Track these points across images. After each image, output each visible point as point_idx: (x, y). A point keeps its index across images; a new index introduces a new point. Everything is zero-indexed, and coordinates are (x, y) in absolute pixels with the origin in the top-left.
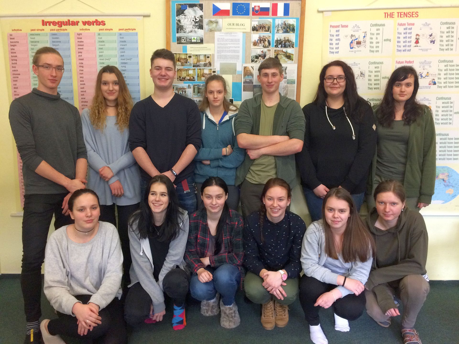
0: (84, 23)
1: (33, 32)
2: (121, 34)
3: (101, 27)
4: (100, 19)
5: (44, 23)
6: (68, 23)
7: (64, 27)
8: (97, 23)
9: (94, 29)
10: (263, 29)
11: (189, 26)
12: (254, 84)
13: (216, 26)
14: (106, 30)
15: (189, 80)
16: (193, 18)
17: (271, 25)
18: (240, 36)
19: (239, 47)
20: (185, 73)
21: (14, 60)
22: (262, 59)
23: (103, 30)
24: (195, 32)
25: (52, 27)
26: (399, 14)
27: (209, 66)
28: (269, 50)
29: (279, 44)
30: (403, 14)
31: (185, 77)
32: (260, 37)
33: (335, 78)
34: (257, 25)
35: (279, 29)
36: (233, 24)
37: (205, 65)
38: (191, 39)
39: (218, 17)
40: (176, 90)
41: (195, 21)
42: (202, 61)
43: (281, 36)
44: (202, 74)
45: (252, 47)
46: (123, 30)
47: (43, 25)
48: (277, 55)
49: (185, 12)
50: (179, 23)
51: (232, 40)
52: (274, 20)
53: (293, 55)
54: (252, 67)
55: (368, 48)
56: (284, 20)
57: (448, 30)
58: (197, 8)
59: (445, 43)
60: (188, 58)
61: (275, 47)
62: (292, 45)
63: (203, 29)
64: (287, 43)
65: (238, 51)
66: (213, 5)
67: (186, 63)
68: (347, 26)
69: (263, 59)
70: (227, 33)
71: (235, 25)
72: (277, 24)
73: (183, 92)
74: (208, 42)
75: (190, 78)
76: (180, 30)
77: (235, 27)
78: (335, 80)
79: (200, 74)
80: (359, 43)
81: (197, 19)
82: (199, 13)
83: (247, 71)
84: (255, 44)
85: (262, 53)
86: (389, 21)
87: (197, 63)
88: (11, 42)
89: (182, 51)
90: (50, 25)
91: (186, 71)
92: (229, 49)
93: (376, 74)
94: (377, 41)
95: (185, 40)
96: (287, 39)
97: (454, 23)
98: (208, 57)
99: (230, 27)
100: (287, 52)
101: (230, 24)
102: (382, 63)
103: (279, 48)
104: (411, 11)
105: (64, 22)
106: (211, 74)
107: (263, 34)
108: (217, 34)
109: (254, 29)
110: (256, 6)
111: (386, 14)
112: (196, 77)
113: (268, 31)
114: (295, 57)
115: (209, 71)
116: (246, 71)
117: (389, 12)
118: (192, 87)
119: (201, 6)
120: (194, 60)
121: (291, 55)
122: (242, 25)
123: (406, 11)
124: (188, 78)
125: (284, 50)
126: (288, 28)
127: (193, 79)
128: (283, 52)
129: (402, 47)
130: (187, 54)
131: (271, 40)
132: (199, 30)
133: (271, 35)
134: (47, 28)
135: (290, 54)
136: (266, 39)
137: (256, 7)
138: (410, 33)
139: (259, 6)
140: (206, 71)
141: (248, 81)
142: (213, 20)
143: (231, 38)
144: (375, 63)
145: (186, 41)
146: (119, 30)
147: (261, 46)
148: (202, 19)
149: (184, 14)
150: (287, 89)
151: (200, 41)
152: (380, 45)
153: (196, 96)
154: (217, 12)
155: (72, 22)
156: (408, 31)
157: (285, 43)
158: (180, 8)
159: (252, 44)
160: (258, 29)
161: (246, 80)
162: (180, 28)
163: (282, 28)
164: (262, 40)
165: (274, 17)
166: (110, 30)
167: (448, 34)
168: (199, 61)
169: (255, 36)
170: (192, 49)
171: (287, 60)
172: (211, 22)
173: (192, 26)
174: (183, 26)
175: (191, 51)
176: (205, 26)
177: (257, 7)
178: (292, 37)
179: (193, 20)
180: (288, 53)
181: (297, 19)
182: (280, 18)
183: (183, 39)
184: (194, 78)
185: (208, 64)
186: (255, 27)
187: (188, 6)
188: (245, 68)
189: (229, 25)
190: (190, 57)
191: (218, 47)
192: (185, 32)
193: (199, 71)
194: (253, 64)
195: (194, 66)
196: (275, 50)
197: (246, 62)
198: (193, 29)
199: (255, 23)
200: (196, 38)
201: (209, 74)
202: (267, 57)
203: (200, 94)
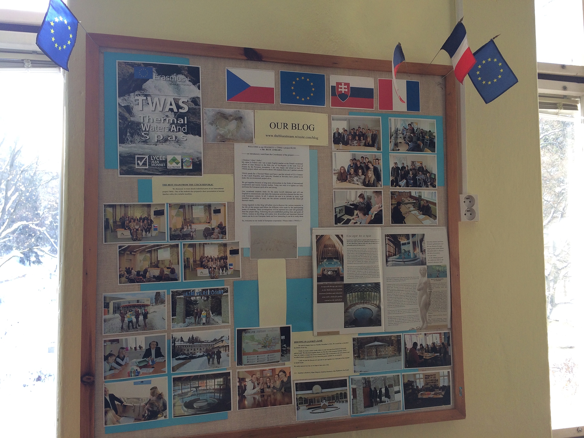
11: (159, 125)
12: (346, 281)
13: (238, 127)
15: (159, 278)
16: (171, 104)
17: (378, 131)
18: (304, 157)
19: (301, 185)
20: (144, 260)
22: (361, 215)
24: (178, 141)
27: (221, 236)
28: (378, 193)
31: (146, 271)
32: (355, 159)
34: (345, 130)
35: (399, 141)
36: (285, 126)
37: (208, 233)
38: (165, 161)
39: (243, 104)
40: (115, 312)
41: (175, 113)
42: (200, 223)
43: (404, 158)
44: (198, 258)
45: (336, 184)
48: (399, 204)
49: (145, 85)
50: (127, 115)
51: (282, 166)
52: (385, 118)
53: (435, 204)
54: (337, 236)
56: (410, 120)
58: (181, 77)
61: (392, 185)
62: (430, 182)
63: (200, 136)
65: (299, 196)
66: (228, 72)
69: (365, 215)
70: (268, 148)
71: (289, 126)
72: (393, 130)
73: (137, 318)
74: (215, 171)
75: (162, 272)
76: (132, 135)
77: (290, 132)
79: (191, 261)
81: (181, 108)
82: (189, 90)
83: (325, 246)
84: (343, 177)
85: (361, 200)
87: (183, 228)
89: (136, 196)
91: (150, 252)
92: (274, 190)
95: (144, 164)
96: (418, 165)
98: (217, 211)
99: (276, 131)
100: (420, 196)
101: (276, 125)
103: (402, 189)
106: (226, 258)
107: (361, 152)
108: (240, 150)
110: (341, 84)
112: (180, 270)
113: (373, 145)
114: (439, 211)
115: (219, 251)
116: (322, 246)
118: (168, 299)
119: (193, 74)
120: (173, 222)
122: (309, 127)
124: (156, 272)
125: (413, 194)
127: (171, 276)
128: (411, 197)
130: (149, 206)
132: (190, 136)
133: (380, 155)
136: (370, 166)
137: (340, 86)
139: (348, 85)
140: (212, 251)
141: (329, 273)
142: (229, 111)
143: (278, 159)
145: (150, 165)
148: (197, 107)
149: (144, 90)
151: (191, 168)
153: (181, 324)
154: (240, 91)
158: (132, 75)
159: (335, 177)
161: (325, 273)
162: (130, 129)
163: (404, 138)
165: (384, 111)
168: (188, 222)
169: (343, 158)
170: (170, 188)
171: (422, 217)
172: (224, 116)
173: (167, 125)
174: (139, 124)
175: (165, 193)
176: (207, 127)
177: (343, 86)
178: (430, 160)
179: (172, 110)
180: (423, 200)
181: (438, 119)
182: (399, 114)
183: (140, 159)
184: (173, 271)
185: (217, 230)
186: (339, 133)
187: (154, 69)
188: (320, 239)
189: (273, 126)
190: (160, 213)
191: (245, 185)
192: (145, 142)
193: (191, 249)
194: (341, 230)
195: (173, 237)
196: (393, 193)
197: (321, 226)
198: (170, 134)
199: (341, 126)
200: (179, 158)
201: (220, 259)
202: (374, 211)
203: (192, 319)
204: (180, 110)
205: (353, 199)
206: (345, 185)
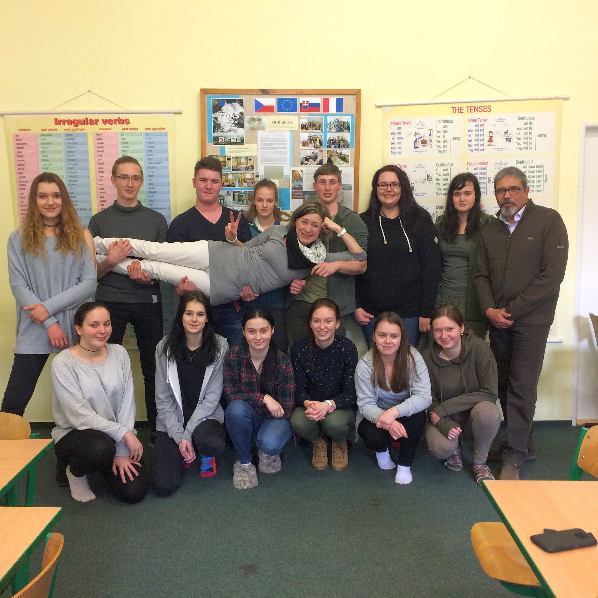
0: (105, 122)
1: (44, 132)
2: (148, 134)
3: (125, 126)
4: (123, 117)
5: (57, 122)
6: (86, 122)
7: (80, 126)
8: (120, 121)
9: (117, 128)
10: (313, 127)
11: (228, 125)
12: (304, 190)
13: (259, 124)
14: (130, 129)
15: (228, 186)
16: (232, 116)
17: (322, 123)
18: (287, 135)
19: (286, 148)
21: (22, 165)
22: (312, 161)
23: (127, 129)
24: (235, 131)
25: (67, 126)
26: (469, 108)
27: (252, 170)
28: (321, 151)
29: (333, 144)
30: (473, 108)
31: (224, 183)
32: (310, 136)
33: (389, 184)
34: (306, 123)
35: (332, 127)
36: (279, 122)
37: (247, 169)
38: (230, 139)
39: (261, 113)
41: (234, 119)
42: (244, 164)
43: (334, 135)
44: (243, 179)
45: (301, 147)
46: (150, 129)
47: (56, 124)
48: (331, 156)
49: (222, 108)
50: (216, 121)
51: (278, 140)
52: (325, 117)
53: (349, 156)
54: (301, 170)
55: (435, 148)
57: (525, 126)
58: (236, 103)
59: (522, 141)
60: (226, 161)
61: (328, 147)
62: (347, 146)
63: (243, 128)
64: (342, 143)
65: (285, 153)
66: (255, 100)
67: (225, 166)
68: (410, 123)
69: (314, 161)
70: (272, 132)
71: (281, 123)
72: (329, 122)
73: (221, 200)
74: (250, 142)
75: (229, 183)
76: (218, 129)
77: (281, 125)
78: (389, 186)
79: (240, 180)
80: (424, 142)
81: (236, 117)
82: (239, 109)
83: (296, 175)
84: (304, 144)
85: (313, 155)
86: (457, 117)
87: (237, 166)
88: (17, 144)
89: (219, 152)
90: (64, 124)
92: (274, 150)
93: (445, 177)
94: (445, 139)
95: (222, 141)
96: (341, 138)
97: (533, 118)
98: (250, 160)
99: (275, 125)
100: (341, 153)
102: (452, 165)
103: (333, 149)
104: (483, 104)
105: (80, 120)
106: (254, 179)
107: (313, 133)
108: (260, 133)
109: (303, 127)
110: (304, 102)
111: (454, 109)
112: (236, 183)
113: (319, 129)
114: (351, 159)
115: (251, 176)
116: (294, 175)
117: (457, 106)
118: (232, 194)
119: (241, 102)
120: (234, 163)
121: (346, 157)
122: (289, 122)
123: (476, 105)
124: (227, 184)
125: (338, 152)
126: (341, 126)
127: (233, 185)
128: (337, 153)
129: (474, 146)
130: (225, 156)
131: (323, 139)
132: (240, 128)
133: (322, 134)
134: (61, 128)
135: (345, 155)
136: (317, 139)
137: (304, 103)
138: (482, 130)
139: (308, 102)
140: (248, 176)
141: (297, 186)
142: (255, 117)
143: (276, 137)
144: (443, 165)
145: (224, 141)
146: (146, 129)
147: (311, 146)
148: (242, 116)
149: (222, 110)
150: (342, 195)
151: (240, 142)
152: (448, 144)
153: (237, 204)
154: (260, 108)
155: (90, 120)
156: (480, 128)
157: (339, 143)
158: (217, 104)
159: (301, 144)
160: (307, 127)
161: (295, 186)
162: (217, 127)
163: (334, 125)
164: (312, 140)
165: (325, 113)
166: (134, 129)
167: (525, 131)
168: (239, 164)
169: (305, 136)
170: (232, 150)
171: (342, 162)
172: (253, 119)
173: (231, 124)
174: (220, 124)
175: (230, 152)
176: (246, 124)
177: (306, 103)
178: (347, 136)
179: (232, 118)
180: (343, 154)
181: (352, 116)
182: (333, 114)
183: (221, 138)
184: (233, 183)
185: (250, 167)
186: (303, 125)
187: (226, 101)
188: (293, 171)
189: (274, 122)
190: (229, 159)
191: (262, 148)
192: (223, 131)
193: (240, 175)
194: (303, 168)
195: (233, 170)
196: (328, 151)
197: (294, 165)
198: (232, 128)
199: (304, 121)
200: (235, 138)
201: (252, 179)
202: (319, 160)
203: (241, 202)
204: (236, 118)
205: (309, 154)
206: (305, 148)
